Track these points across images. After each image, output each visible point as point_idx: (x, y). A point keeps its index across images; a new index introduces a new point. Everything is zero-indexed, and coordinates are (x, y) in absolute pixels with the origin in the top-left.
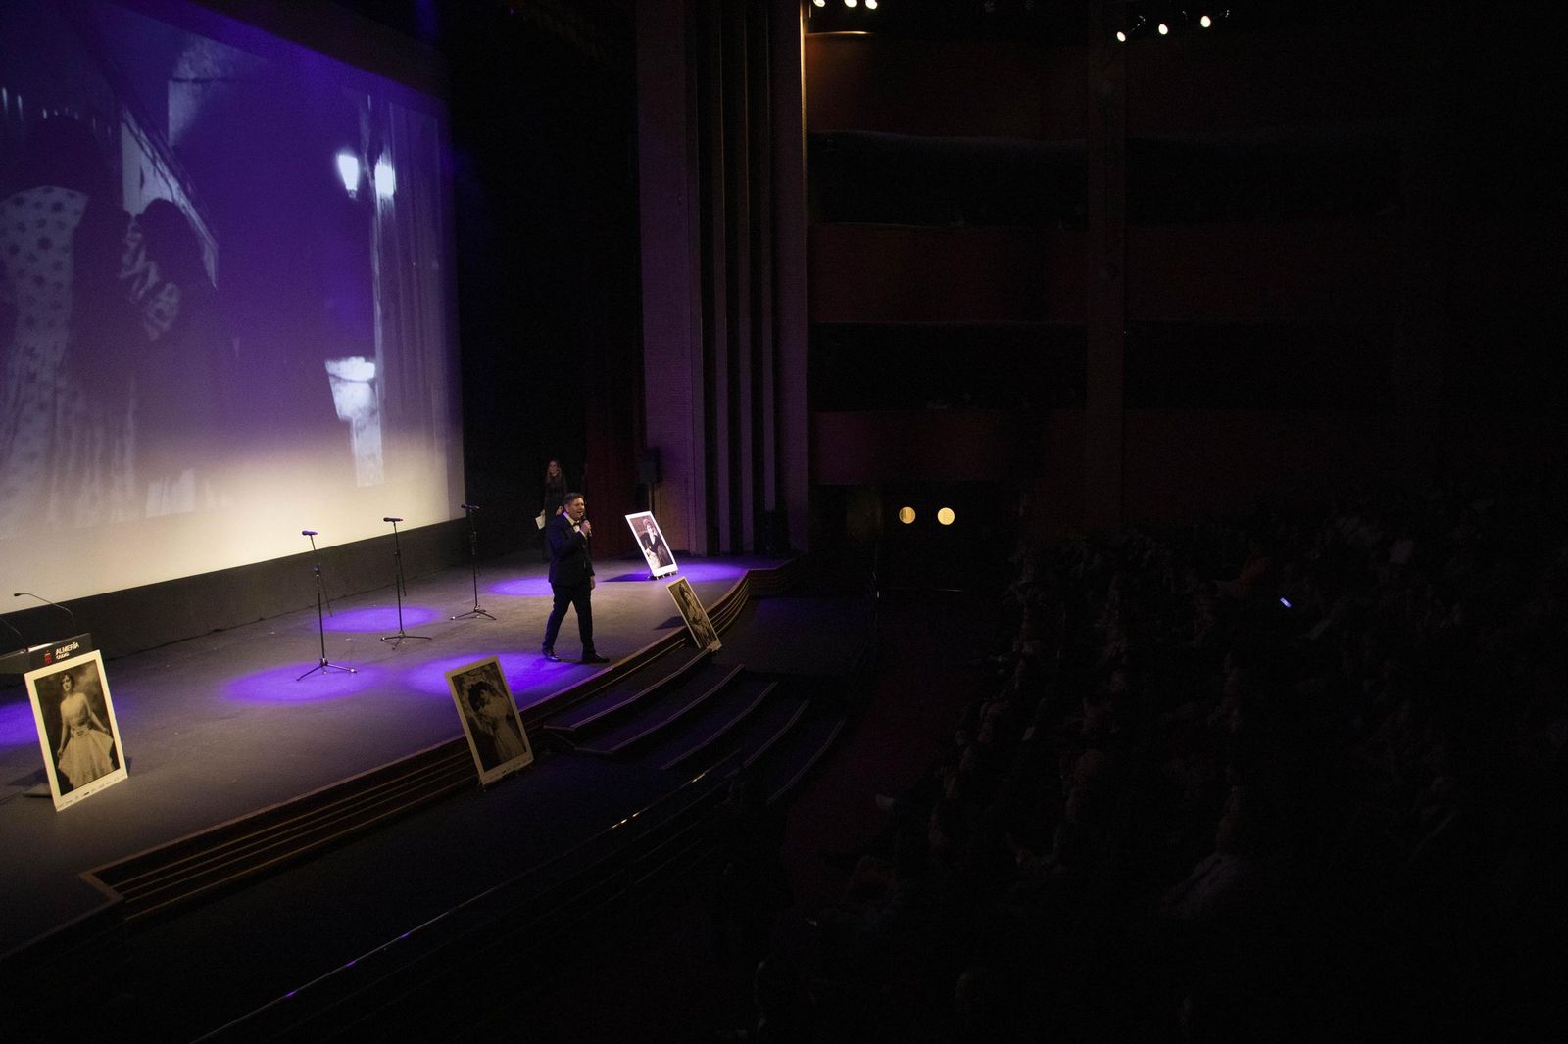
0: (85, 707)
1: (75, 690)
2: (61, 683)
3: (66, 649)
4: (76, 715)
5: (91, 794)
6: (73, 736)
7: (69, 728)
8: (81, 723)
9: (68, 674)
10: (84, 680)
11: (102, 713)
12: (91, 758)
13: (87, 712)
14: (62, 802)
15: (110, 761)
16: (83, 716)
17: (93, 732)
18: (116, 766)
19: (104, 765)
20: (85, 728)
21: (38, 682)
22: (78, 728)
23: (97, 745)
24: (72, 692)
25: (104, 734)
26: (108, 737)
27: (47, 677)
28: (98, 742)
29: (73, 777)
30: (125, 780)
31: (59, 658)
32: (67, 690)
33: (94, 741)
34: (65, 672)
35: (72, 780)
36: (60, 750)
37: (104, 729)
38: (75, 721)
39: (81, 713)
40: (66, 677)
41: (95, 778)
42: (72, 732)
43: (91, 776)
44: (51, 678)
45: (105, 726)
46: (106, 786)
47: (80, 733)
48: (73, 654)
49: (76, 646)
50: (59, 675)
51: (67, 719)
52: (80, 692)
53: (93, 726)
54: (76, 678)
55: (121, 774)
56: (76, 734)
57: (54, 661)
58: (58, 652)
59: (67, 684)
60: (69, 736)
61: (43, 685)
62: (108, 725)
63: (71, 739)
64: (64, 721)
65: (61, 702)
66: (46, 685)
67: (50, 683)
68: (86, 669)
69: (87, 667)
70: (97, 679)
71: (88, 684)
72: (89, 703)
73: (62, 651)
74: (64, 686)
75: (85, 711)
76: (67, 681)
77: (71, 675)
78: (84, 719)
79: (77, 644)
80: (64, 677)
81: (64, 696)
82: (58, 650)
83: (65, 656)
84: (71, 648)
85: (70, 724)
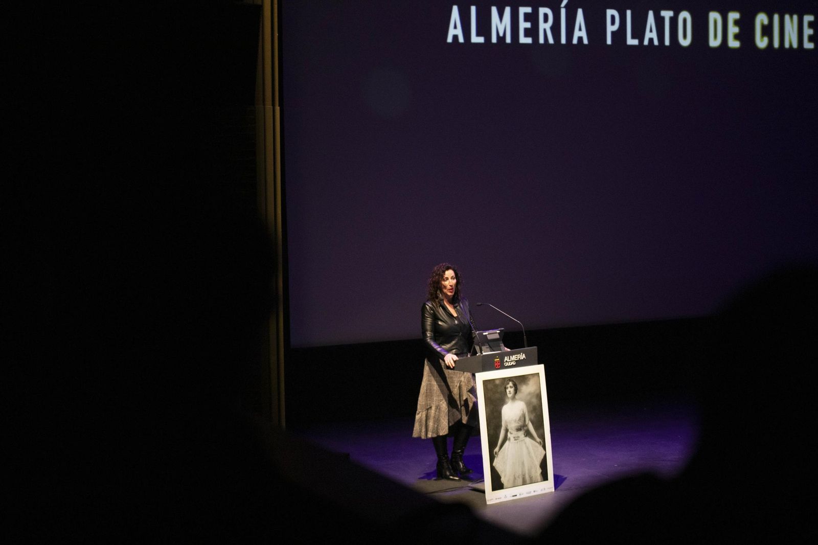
0: (524, 416)
1: (516, 396)
2: (506, 388)
3: (514, 358)
4: (515, 421)
5: (518, 497)
6: (510, 439)
7: (507, 431)
8: (519, 429)
9: (513, 381)
10: (527, 389)
11: (539, 425)
12: (523, 463)
13: (525, 421)
14: (493, 497)
15: (539, 471)
16: (521, 423)
17: (528, 440)
18: (545, 477)
19: (533, 474)
20: (521, 434)
21: (485, 383)
22: (515, 434)
23: (529, 453)
24: (514, 398)
25: (537, 444)
26: (541, 448)
27: (493, 380)
28: (532, 451)
29: (505, 476)
30: (552, 492)
31: (507, 364)
32: (509, 396)
33: (528, 448)
34: (510, 379)
35: (503, 480)
36: (497, 449)
37: (538, 440)
38: (513, 426)
39: (520, 419)
40: (511, 384)
41: (524, 483)
42: (509, 435)
43: (520, 481)
44: (497, 382)
45: (539, 437)
46: (533, 494)
47: (516, 439)
48: (519, 364)
49: (522, 356)
50: (505, 381)
51: (506, 422)
52: (521, 400)
53: (528, 434)
54: (518, 387)
55: (548, 486)
56: (512, 439)
57: (502, 366)
58: (506, 359)
59: (510, 390)
60: (506, 439)
61: (490, 386)
62: (542, 437)
63: (507, 442)
64: (503, 424)
65: (503, 405)
66: (492, 387)
67: (496, 386)
68: (529, 381)
69: (530, 379)
70: (538, 391)
71: (530, 394)
72: (528, 412)
73: (510, 359)
74: (508, 391)
75: (523, 419)
76: (511, 387)
77: (515, 382)
78: (521, 427)
79: (524, 355)
80: (508, 384)
81: (507, 400)
82: (506, 357)
83: (511, 364)
84: (518, 357)
85: (509, 428)
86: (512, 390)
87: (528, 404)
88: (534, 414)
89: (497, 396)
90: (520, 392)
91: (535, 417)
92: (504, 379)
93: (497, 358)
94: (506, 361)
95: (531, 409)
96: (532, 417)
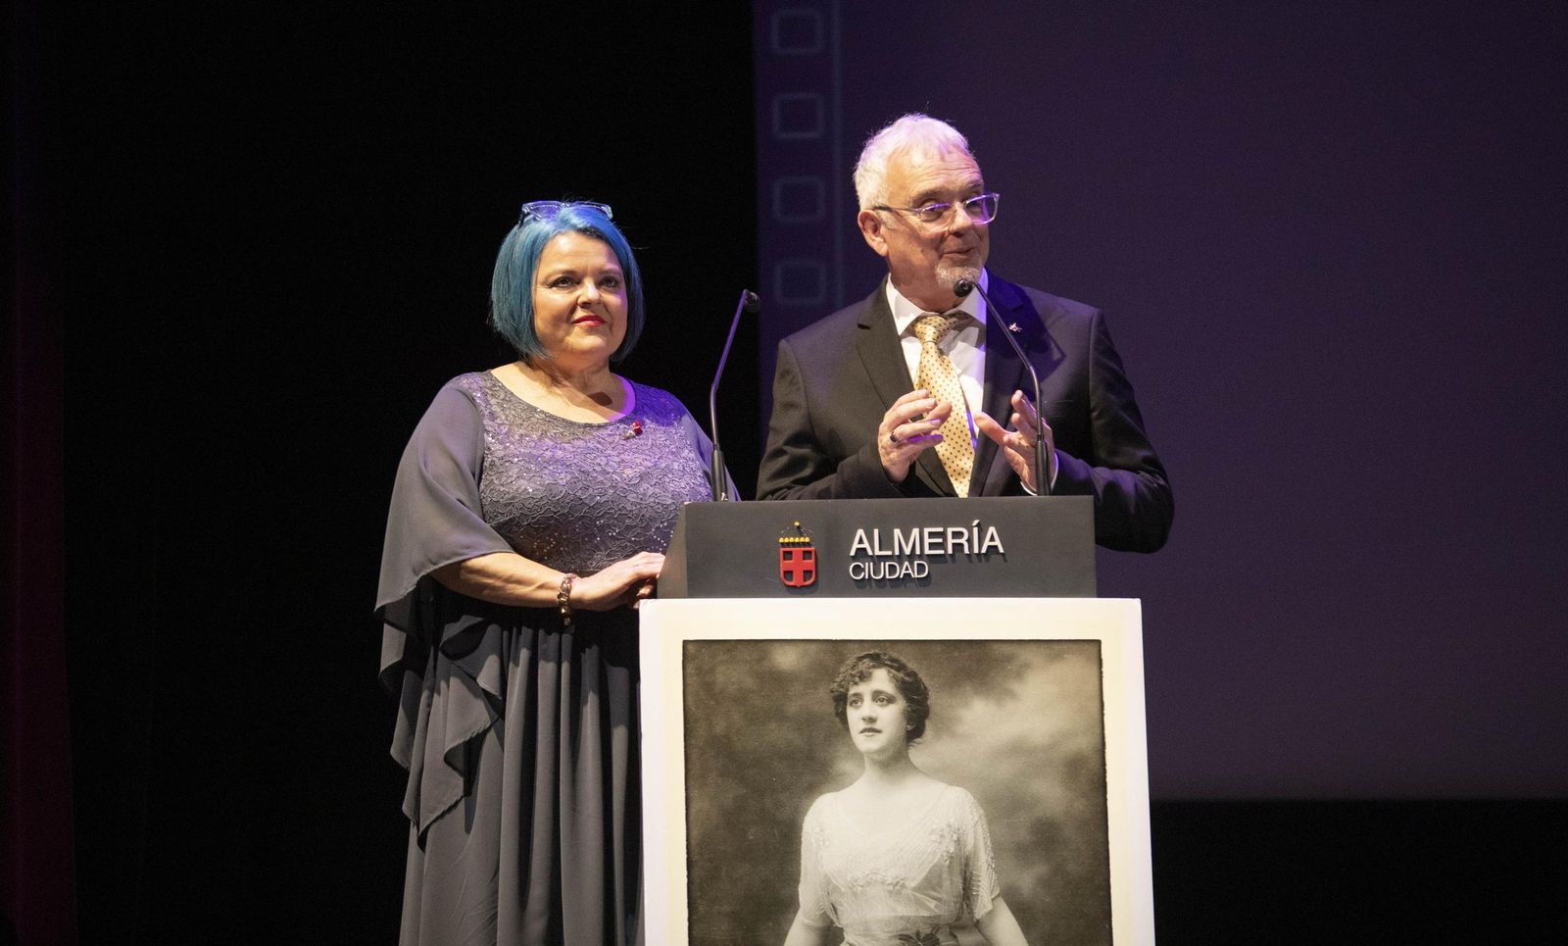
0: (964, 870)
1: (918, 754)
2: (841, 701)
4: (897, 889)
7: (833, 936)
8: (916, 941)
9: (896, 666)
10: (999, 724)
13: (967, 894)
16: (934, 907)
21: (701, 658)
24: (895, 760)
27: (760, 647)
31: (866, 573)
32: (863, 743)
34: (879, 653)
38: (876, 915)
39: (930, 884)
40: (882, 680)
44: (786, 660)
49: (980, 540)
50: (842, 658)
51: (829, 887)
52: (951, 775)
54: (936, 700)
57: (826, 580)
58: (859, 539)
59: (875, 714)
61: (730, 676)
64: (808, 894)
65: (813, 789)
66: (750, 682)
67: (779, 680)
68: (1019, 675)
69: (1027, 666)
70: (1084, 743)
71: (1017, 749)
72: (998, 850)
73: (886, 541)
74: (855, 716)
75: (951, 886)
76: (878, 697)
77: (913, 674)
78: (936, 928)
79: (992, 530)
80: (864, 677)
81: (845, 766)
82: (860, 532)
83: (900, 573)
84: (950, 541)
85: (846, 919)
86: (890, 716)
87: (1001, 805)
88: (1041, 869)
89: (778, 735)
90: (947, 728)
91: (1045, 883)
92: (836, 648)
93: (799, 532)
94: (861, 552)
95: (1024, 835)
96: (1027, 880)
